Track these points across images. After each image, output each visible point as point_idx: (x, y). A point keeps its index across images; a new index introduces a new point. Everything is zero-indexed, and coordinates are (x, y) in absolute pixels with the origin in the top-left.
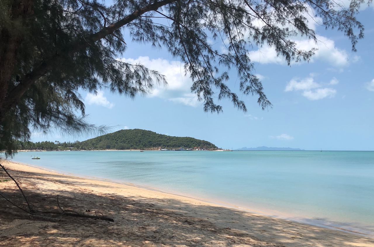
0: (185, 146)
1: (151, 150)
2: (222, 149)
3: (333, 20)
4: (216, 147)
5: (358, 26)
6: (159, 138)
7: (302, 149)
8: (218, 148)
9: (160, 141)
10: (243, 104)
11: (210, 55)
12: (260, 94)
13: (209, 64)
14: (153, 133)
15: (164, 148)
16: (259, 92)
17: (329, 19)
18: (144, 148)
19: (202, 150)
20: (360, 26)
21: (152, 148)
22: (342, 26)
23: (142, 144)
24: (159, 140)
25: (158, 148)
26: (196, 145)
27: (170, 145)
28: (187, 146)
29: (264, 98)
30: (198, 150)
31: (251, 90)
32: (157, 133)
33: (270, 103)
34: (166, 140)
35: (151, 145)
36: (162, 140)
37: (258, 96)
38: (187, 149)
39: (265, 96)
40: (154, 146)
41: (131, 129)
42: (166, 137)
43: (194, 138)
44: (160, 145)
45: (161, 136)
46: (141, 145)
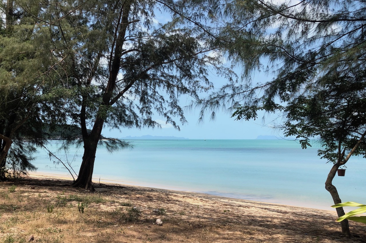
3: (222, 72)
5: (235, 76)
10: (179, 127)
11: (162, 101)
12: (182, 117)
13: (162, 106)
16: (182, 115)
17: (219, 71)
20: (236, 76)
22: (227, 75)
29: (184, 119)
31: (177, 114)
33: (187, 122)
37: (181, 117)
39: (184, 117)
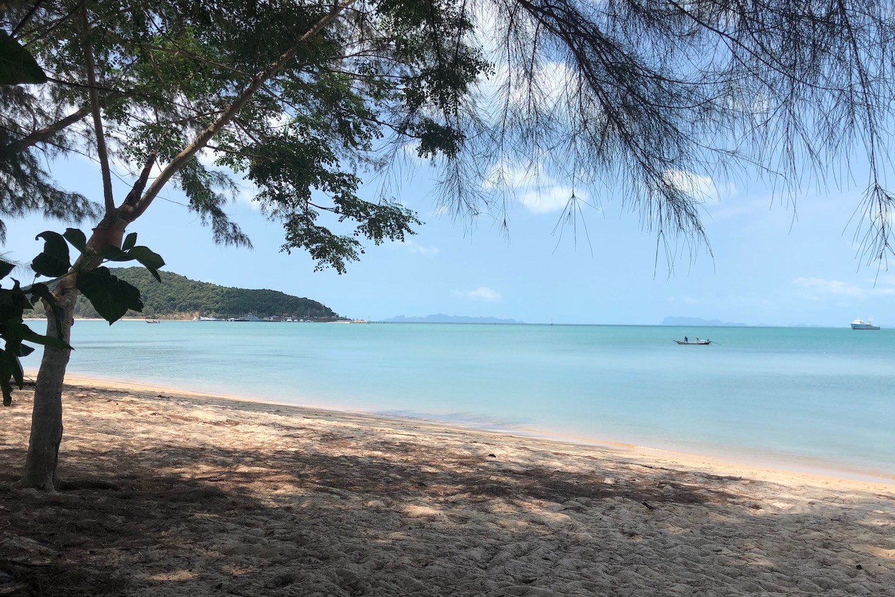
0: (259, 312)
1: (175, 318)
2: (346, 319)
4: (333, 314)
6: (195, 291)
7: (518, 321)
8: (338, 316)
9: (197, 298)
14: (179, 277)
15: (208, 314)
18: (156, 315)
19: (301, 320)
21: (176, 316)
23: (152, 305)
24: (195, 295)
25: (192, 315)
26: (287, 308)
27: (223, 308)
28: (264, 311)
30: (290, 320)
32: (189, 278)
34: (213, 295)
35: (174, 307)
36: (202, 294)
38: (266, 319)
40: (183, 309)
41: (123, 268)
42: (213, 289)
43: (282, 293)
44: (196, 307)
45: (200, 286)
46: (148, 307)
